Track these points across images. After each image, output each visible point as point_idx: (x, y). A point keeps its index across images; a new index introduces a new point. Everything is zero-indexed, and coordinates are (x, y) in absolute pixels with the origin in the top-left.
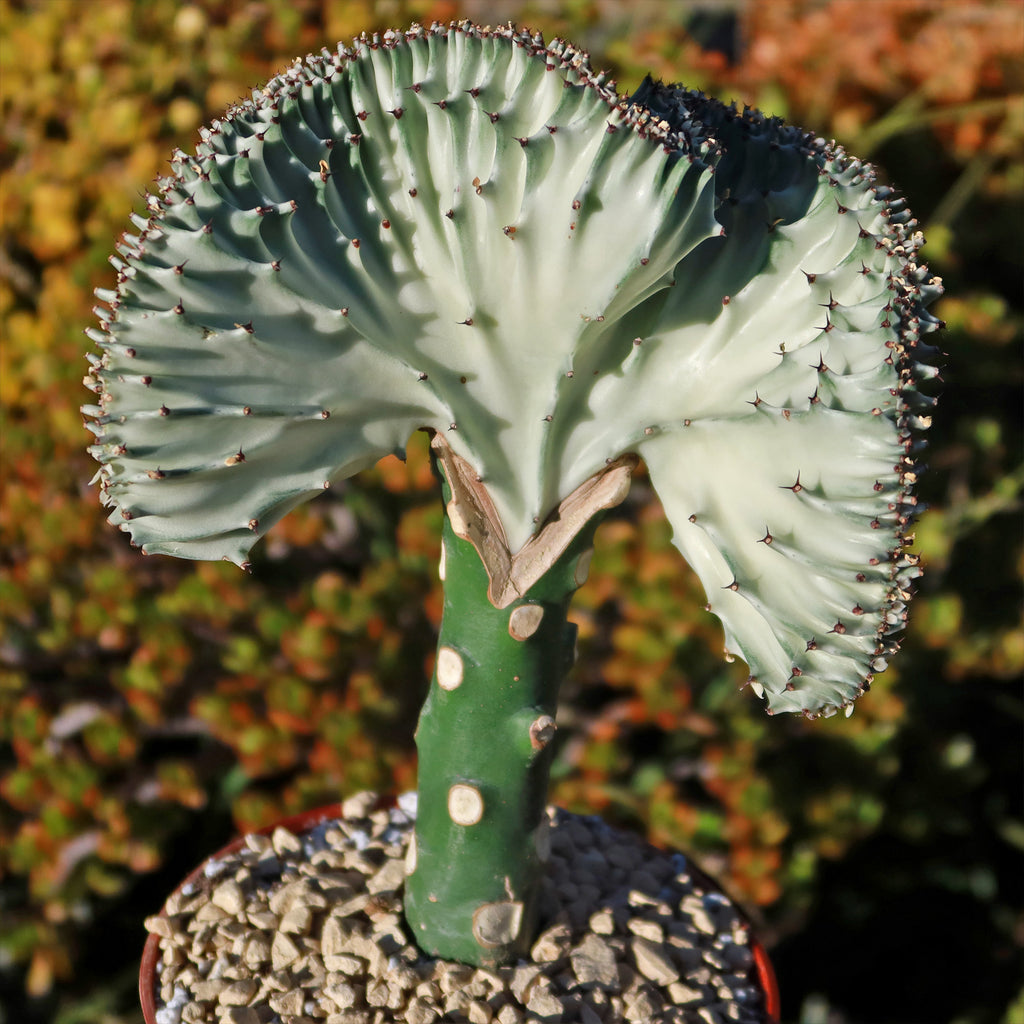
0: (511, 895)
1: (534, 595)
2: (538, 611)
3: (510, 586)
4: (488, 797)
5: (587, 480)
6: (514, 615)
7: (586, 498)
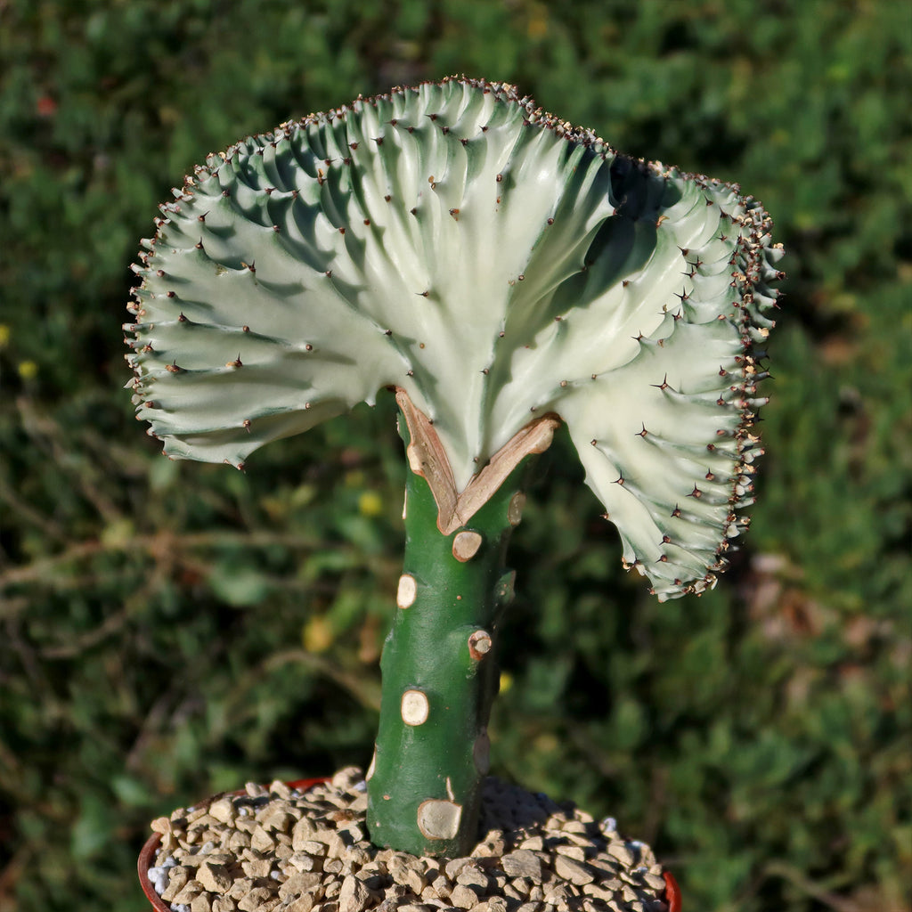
0: (452, 796)
1: (473, 524)
2: (477, 539)
3: (455, 517)
4: (434, 701)
5: (518, 432)
6: (457, 539)
7: (517, 447)
